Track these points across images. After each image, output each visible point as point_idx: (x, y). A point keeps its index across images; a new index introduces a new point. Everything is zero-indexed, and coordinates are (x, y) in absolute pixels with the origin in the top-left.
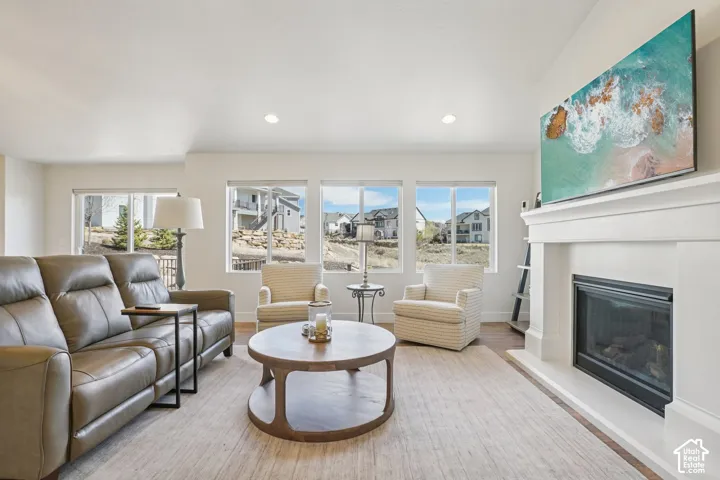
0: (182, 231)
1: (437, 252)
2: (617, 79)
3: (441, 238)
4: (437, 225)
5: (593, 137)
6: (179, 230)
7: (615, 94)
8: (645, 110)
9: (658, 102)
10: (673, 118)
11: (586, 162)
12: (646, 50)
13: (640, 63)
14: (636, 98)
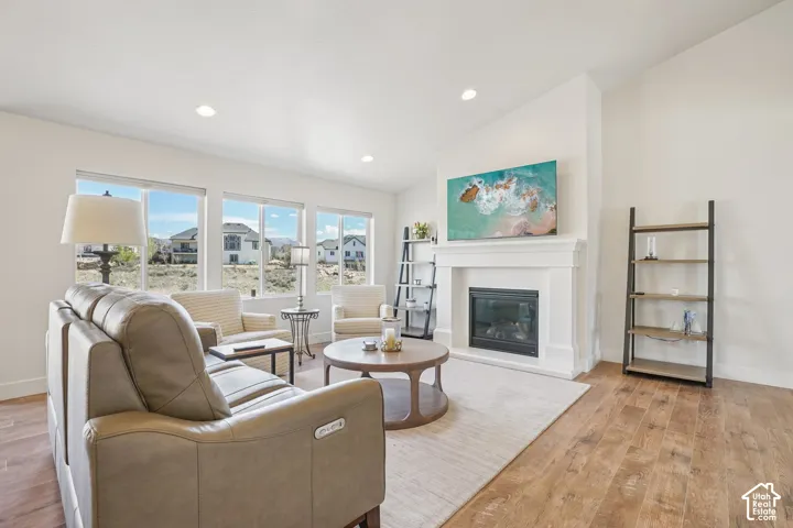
0: (110, 249)
1: (159, 275)
2: (515, 179)
3: (165, 257)
4: (156, 241)
5: (493, 206)
6: (105, 246)
7: (513, 186)
8: (528, 199)
9: (536, 195)
10: (543, 205)
11: (484, 219)
12: (534, 168)
13: (530, 174)
14: (524, 192)
